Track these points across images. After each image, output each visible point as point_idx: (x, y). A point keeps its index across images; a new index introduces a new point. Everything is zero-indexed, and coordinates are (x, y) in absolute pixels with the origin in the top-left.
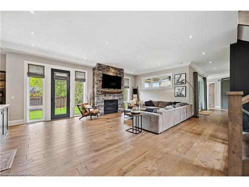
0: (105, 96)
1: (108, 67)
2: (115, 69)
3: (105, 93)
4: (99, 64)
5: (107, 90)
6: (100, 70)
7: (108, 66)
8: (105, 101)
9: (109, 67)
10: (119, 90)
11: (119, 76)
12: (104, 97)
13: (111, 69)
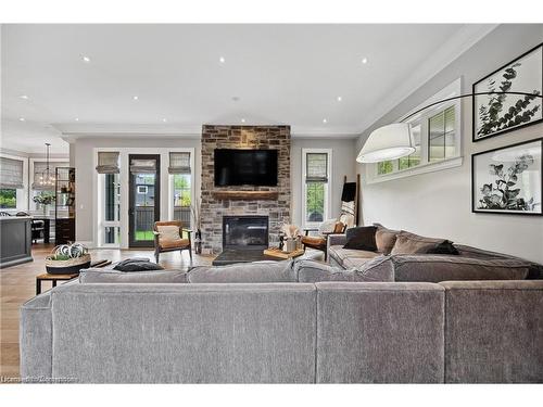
0: (226, 206)
1: (236, 129)
2: (258, 129)
3: (225, 200)
4: (207, 127)
5: (231, 191)
6: (212, 141)
7: (233, 127)
8: (226, 220)
9: (239, 127)
10: (271, 190)
11: (271, 147)
12: (222, 210)
13: (244, 132)
